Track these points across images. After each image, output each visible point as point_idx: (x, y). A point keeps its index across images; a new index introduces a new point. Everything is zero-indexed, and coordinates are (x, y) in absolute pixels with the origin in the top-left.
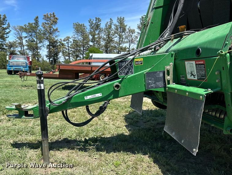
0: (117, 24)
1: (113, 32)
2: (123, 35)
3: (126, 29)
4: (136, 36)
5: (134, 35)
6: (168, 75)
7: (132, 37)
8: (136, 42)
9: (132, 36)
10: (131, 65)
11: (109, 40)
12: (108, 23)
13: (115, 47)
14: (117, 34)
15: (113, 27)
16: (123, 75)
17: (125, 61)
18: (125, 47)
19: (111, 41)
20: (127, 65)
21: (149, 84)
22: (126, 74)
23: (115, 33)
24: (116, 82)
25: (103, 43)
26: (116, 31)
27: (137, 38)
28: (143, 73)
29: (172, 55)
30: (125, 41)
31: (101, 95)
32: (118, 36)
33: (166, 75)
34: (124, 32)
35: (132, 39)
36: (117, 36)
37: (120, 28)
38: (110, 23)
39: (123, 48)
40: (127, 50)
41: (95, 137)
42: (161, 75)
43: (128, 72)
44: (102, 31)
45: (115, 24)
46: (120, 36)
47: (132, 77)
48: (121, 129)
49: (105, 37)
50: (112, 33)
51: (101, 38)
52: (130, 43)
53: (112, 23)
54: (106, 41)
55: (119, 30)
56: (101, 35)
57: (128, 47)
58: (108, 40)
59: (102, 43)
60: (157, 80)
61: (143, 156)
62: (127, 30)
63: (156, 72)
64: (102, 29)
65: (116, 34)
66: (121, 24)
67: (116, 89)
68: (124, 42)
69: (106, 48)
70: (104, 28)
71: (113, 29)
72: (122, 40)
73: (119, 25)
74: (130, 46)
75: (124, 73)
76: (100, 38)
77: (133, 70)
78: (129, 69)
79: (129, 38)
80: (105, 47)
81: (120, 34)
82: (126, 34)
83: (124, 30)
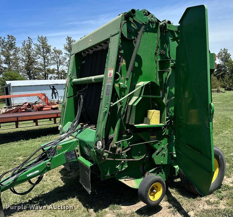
0: (38, 43)
1: (35, 52)
2: (48, 56)
3: (50, 49)
4: (64, 57)
5: (61, 56)
6: (77, 152)
7: (60, 58)
8: (65, 63)
9: (58, 57)
10: (55, 150)
11: (31, 61)
12: (26, 42)
13: (40, 69)
14: (40, 54)
15: (33, 47)
16: (51, 156)
17: (51, 149)
18: (53, 69)
19: (33, 62)
20: (53, 151)
21: (67, 159)
22: (53, 156)
23: (37, 53)
24: (47, 162)
25: (22, 64)
26: (39, 51)
27: (66, 59)
28: (63, 153)
29: (78, 142)
30: (52, 62)
31: (39, 171)
32: (42, 57)
33: (76, 152)
34: (49, 53)
35: (60, 60)
36: (40, 57)
37: (43, 48)
38: (28, 42)
39: (51, 70)
40: (56, 72)
41: (37, 196)
42: (74, 152)
43: (54, 154)
44: (19, 51)
45: (35, 43)
46: (44, 57)
47: (57, 157)
48: (57, 182)
49: (24, 58)
50: (33, 53)
51: (19, 59)
52: (58, 65)
53: (32, 43)
54: (26, 63)
55: (42, 51)
56: (17, 55)
57: (57, 69)
58: (29, 61)
59: (20, 64)
60: (72, 155)
61: (72, 199)
62: (52, 51)
63: (71, 152)
64: (19, 49)
65: (38, 55)
66: (43, 43)
67: (48, 166)
68: (50, 64)
69: (27, 71)
70: (21, 48)
71: (34, 49)
72: (48, 62)
73: (41, 44)
74: (58, 68)
75: (52, 155)
76: (17, 59)
77: (57, 153)
78: (54, 153)
79: (56, 59)
80: (25, 69)
81: (44, 55)
82: (52, 55)
83: (48, 51)
